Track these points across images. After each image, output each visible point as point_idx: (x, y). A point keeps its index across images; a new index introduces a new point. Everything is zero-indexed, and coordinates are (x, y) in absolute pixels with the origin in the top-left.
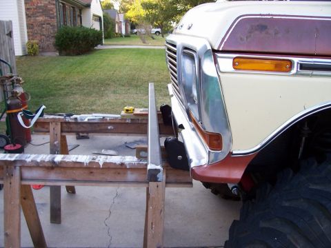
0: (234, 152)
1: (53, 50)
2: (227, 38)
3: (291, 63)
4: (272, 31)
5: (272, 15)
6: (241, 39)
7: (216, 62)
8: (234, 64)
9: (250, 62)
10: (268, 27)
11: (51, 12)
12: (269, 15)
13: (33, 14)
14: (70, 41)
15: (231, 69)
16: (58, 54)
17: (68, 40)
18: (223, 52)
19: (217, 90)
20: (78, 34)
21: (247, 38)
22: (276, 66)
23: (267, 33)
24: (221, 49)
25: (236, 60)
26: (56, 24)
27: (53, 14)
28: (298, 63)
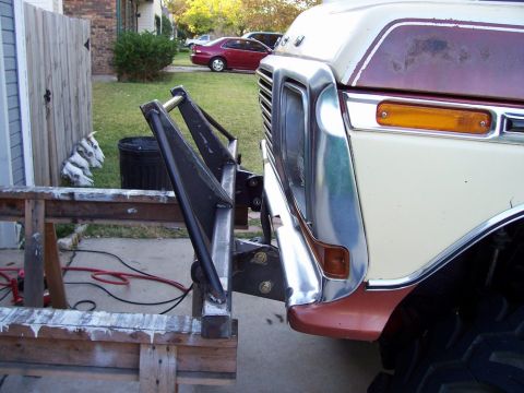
0: (372, 283)
1: (108, 71)
2: (366, 63)
3: (490, 116)
4: (454, 53)
5: (456, 22)
6: (395, 66)
7: (344, 109)
8: (379, 115)
9: (411, 112)
10: (449, 45)
11: (107, 8)
12: (450, 21)
13: (76, 9)
14: (142, 58)
15: (372, 123)
16: (115, 78)
17: (138, 56)
18: (359, 89)
19: (343, 164)
20: (155, 47)
21: (406, 64)
22: (461, 122)
23: (446, 56)
24: (354, 84)
25: (384, 107)
26: (114, 28)
27: (111, 10)
28: (503, 117)
